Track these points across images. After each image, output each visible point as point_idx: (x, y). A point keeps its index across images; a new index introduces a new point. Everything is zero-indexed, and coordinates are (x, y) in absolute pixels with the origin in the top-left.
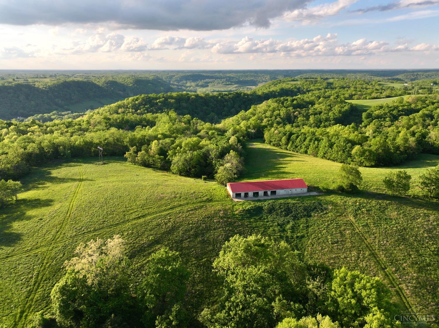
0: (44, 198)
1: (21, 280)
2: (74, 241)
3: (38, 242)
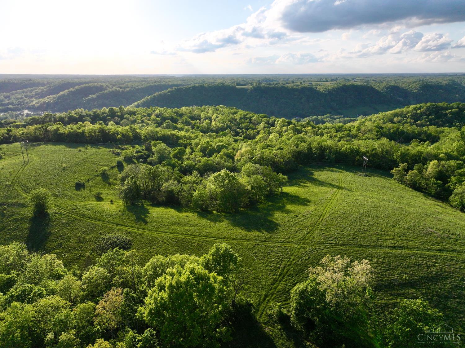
0: (303, 197)
1: (271, 267)
2: (321, 248)
3: (290, 237)
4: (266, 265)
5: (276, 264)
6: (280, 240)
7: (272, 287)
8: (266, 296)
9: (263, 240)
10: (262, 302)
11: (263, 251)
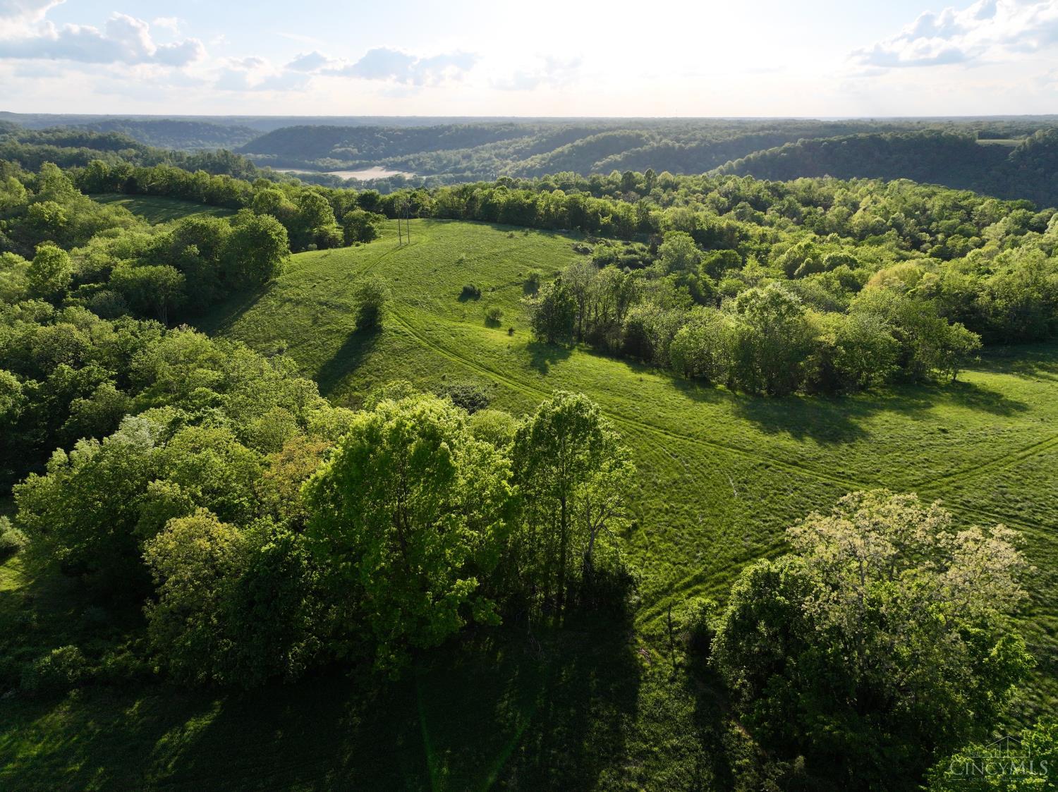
4: (754, 513)
5: (784, 519)
6: (841, 470)
7: (729, 566)
8: (699, 580)
9: (791, 460)
10: (677, 590)
11: (771, 482)
